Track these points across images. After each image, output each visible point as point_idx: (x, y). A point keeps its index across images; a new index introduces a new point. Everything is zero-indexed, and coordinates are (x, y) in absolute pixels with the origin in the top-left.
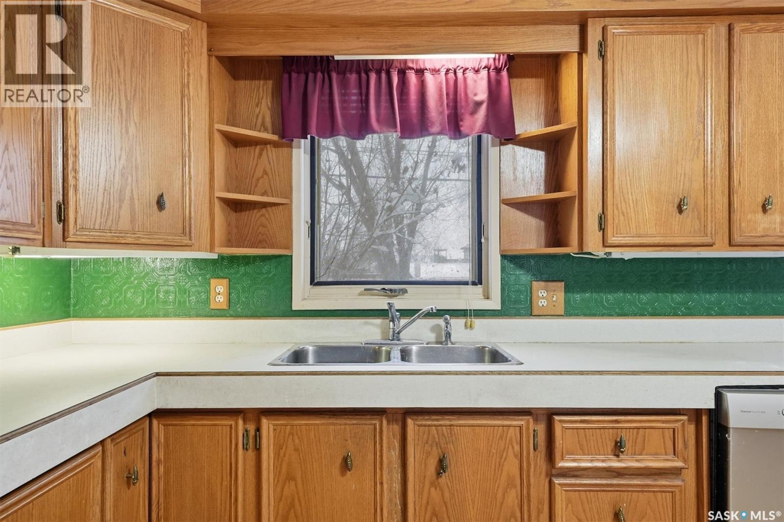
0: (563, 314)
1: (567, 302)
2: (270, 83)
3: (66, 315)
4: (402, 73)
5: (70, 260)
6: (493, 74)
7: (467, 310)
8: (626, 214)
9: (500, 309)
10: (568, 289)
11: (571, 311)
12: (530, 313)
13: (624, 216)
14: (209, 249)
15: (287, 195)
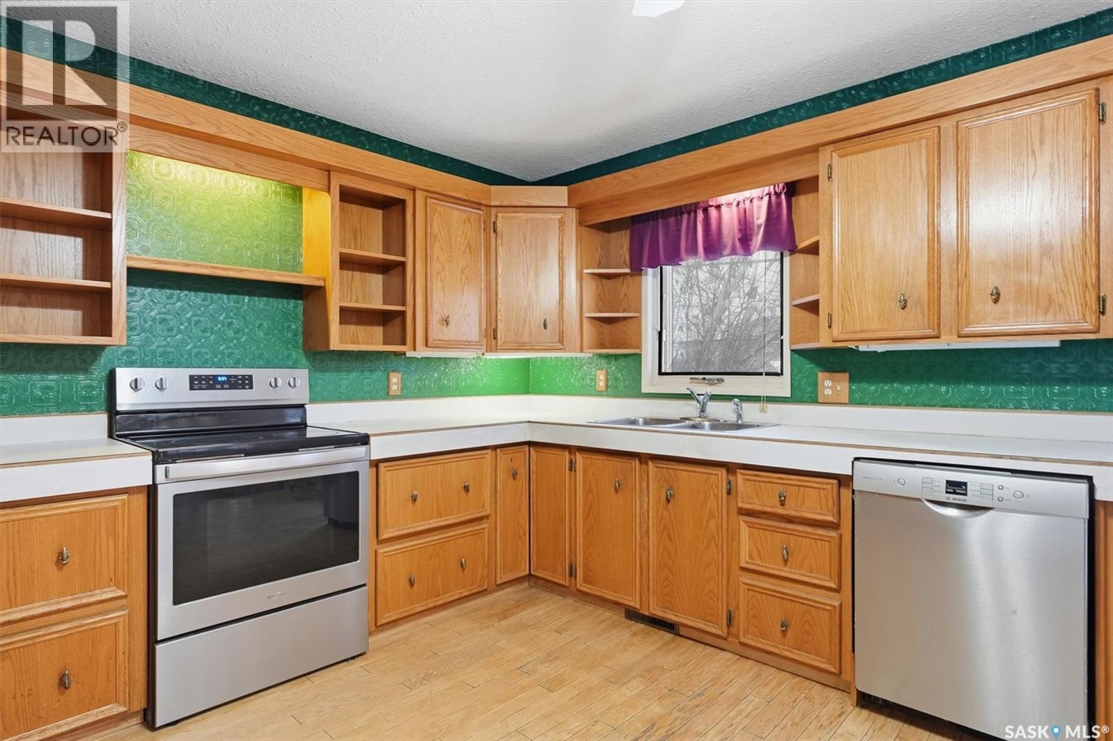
0: (847, 402)
1: (851, 392)
2: (628, 231)
3: (527, 393)
4: (705, 210)
5: (529, 359)
6: (773, 198)
7: (760, 397)
8: (850, 312)
9: (790, 396)
10: (853, 380)
11: (853, 402)
12: (814, 401)
13: (849, 314)
14: (579, 350)
15: (639, 311)
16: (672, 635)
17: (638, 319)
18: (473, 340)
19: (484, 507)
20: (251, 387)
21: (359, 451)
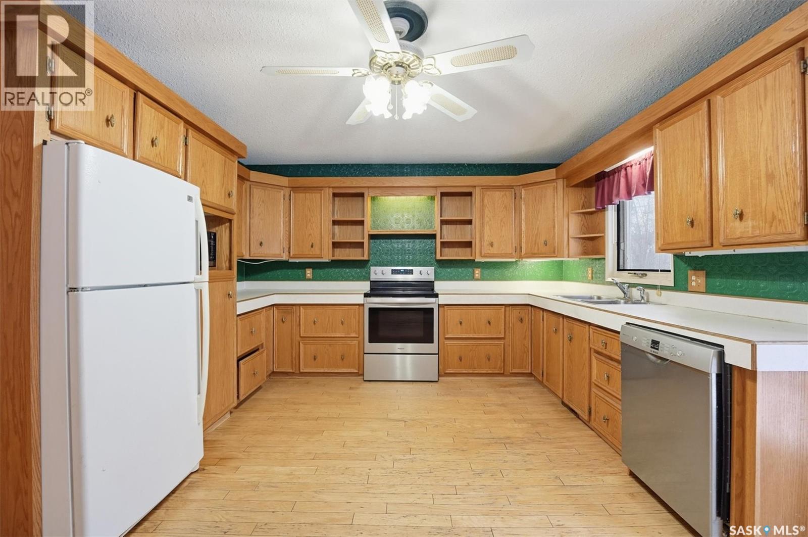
0: (705, 291)
1: (707, 284)
3: (561, 280)
7: (657, 286)
9: (673, 285)
10: (707, 276)
11: (708, 291)
12: (686, 290)
13: (666, 232)
14: (567, 256)
15: (604, 232)
16: (575, 417)
17: (603, 238)
18: (508, 252)
19: (500, 333)
20: (412, 274)
21: (432, 300)
